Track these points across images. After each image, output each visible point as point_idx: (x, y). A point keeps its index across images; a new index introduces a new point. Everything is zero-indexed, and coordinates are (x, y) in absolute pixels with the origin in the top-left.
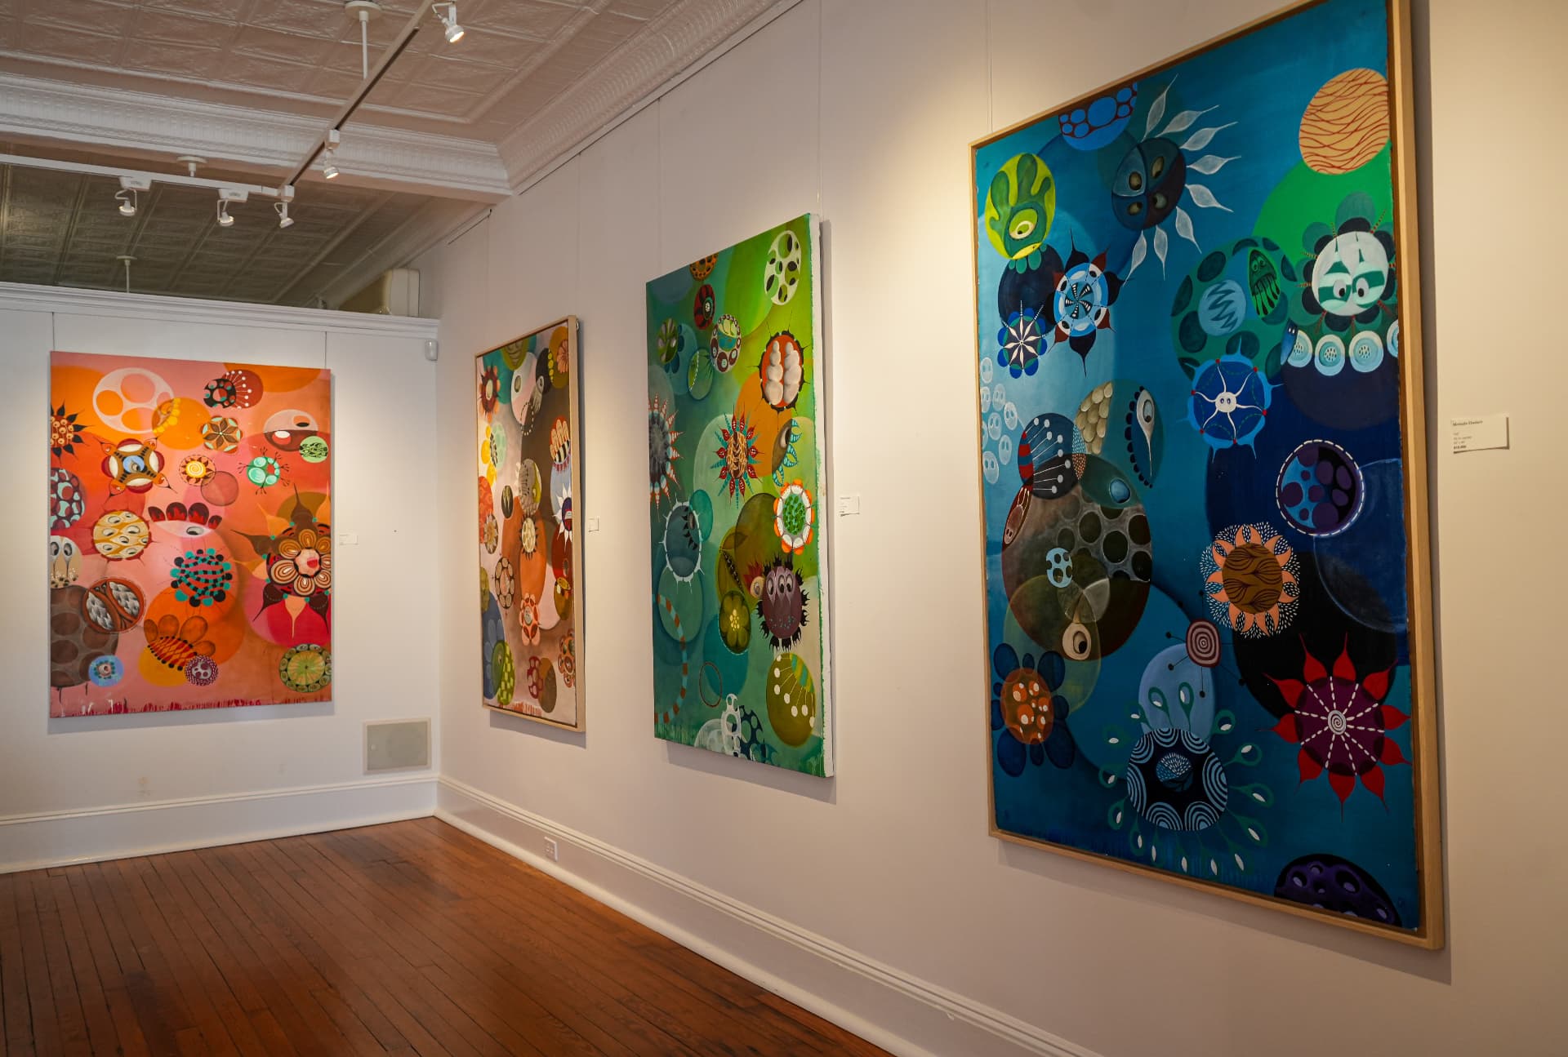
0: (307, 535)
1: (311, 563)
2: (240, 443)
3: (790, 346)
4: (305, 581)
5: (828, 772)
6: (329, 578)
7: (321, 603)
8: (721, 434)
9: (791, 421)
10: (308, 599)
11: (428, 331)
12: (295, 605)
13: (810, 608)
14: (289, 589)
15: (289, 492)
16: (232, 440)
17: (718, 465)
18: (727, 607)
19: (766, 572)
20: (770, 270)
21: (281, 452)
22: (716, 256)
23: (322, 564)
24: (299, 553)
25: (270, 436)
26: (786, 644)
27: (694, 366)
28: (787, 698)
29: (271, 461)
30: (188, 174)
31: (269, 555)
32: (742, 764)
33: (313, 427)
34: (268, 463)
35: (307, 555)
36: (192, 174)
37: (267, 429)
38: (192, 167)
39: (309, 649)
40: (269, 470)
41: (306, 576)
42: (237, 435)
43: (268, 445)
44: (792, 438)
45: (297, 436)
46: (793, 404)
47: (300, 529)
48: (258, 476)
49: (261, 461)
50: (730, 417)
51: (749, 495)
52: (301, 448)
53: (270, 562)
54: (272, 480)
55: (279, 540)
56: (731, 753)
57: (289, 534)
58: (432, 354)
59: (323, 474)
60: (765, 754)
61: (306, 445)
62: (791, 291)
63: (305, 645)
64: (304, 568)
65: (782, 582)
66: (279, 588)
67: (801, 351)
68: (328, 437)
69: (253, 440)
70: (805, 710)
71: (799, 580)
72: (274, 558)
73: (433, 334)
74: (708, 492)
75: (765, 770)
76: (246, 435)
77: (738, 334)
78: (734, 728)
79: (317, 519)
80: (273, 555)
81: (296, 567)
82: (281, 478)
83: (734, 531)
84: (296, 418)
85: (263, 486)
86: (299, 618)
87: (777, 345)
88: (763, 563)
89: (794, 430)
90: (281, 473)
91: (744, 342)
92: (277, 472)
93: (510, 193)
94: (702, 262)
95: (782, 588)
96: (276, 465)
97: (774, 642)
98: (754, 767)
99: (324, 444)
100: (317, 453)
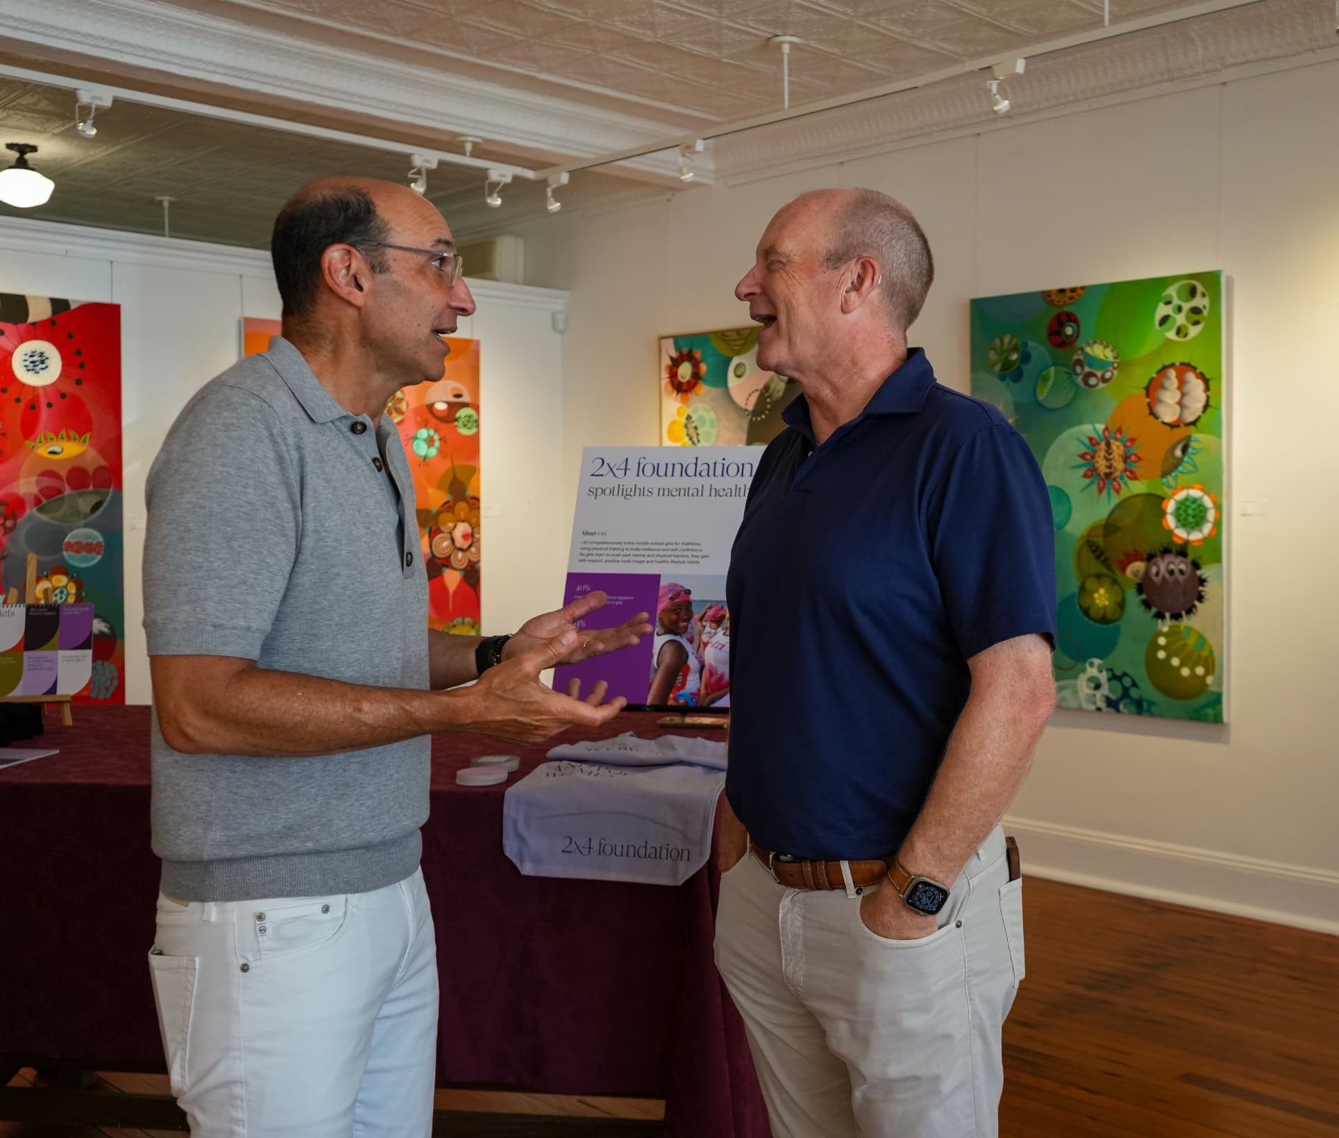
0: (462, 507)
1: (465, 537)
2: (406, 414)
3: (1190, 376)
4: (460, 555)
5: (1225, 720)
6: (479, 551)
7: (472, 575)
8: (1087, 441)
9: (1189, 437)
10: (462, 573)
11: (552, 301)
12: (452, 579)
13: (1207, 590)
14: (446, 563)
15: (445, 466)
16: (399, 412)
17: (1080, 466)
18: (1090, 584)
19: (1150, 558)
20: (1162, 310)
21: (441, 425)
22: (1082, 288)
23: (473, 537)
24: (455, 527)
25: (430, 407)
26: (1176, 616)
27: (1046, 379)
28: (1175, 662)
29: (432, 432)
30: (463, 154)
31: (431, 529)
32: (1111, 718)
33: (466, 398)
34: (429, 435)
35: (462, 528)
36: (468, 154)
37: (428, 401)
38: (469, 147)
39: (463, 623)
40: (430, 442)
41: (461, 549)
42: (403, 406)
43: (429, 416)
44: (1190, 450)
45: (454, 407)
46: (1194, 423)
47: (456, 502)
48: (421, 449)
49: (423, 433)
50: (1100, 427)
51: (1125, 493)
52: (456, 420)
53: (432, 535)
54: (433, 452)
55: (438, 513)
56: (1093, 708)
57: (448, 507)
58: (561, 326)
59: (472, 446)
60: (1141, 707)
61: (460, 417)
62: (1194, 331)
63: (460, 620)
64: (460, 542)
65: (1172, 567)
66: (438, 562)
67: (1206, 382)
68: (477, 408)
69: (417, 411)
70: (1200, 671)
71: (1196, 565)
72: (435, 532)
73: (559, 305)
74: (1064, 488)
75: (1144, 722)
76: (412, 406)
77: (1116, 358)
78: (1098, 686)
79: (469, 493)
80: (434, 529)
81: (453, 541)
82: (441, 451)
83: (1103, 522)
84: (454, 389)
85: (425, 458)
86: (455, 593)
87: (1172, 373)
88: (1145, 548)
89: (1192, 444)
90: (441, 445)
91: (1123, 365)
92: (437, 444)
93: (711, 182)
94: (1062, 291)
95: (1171, 572)
96: (436, 437)
97: (1160, 616)
98: (1127, 719)
99: (475, 417)
100: (470, 425)
